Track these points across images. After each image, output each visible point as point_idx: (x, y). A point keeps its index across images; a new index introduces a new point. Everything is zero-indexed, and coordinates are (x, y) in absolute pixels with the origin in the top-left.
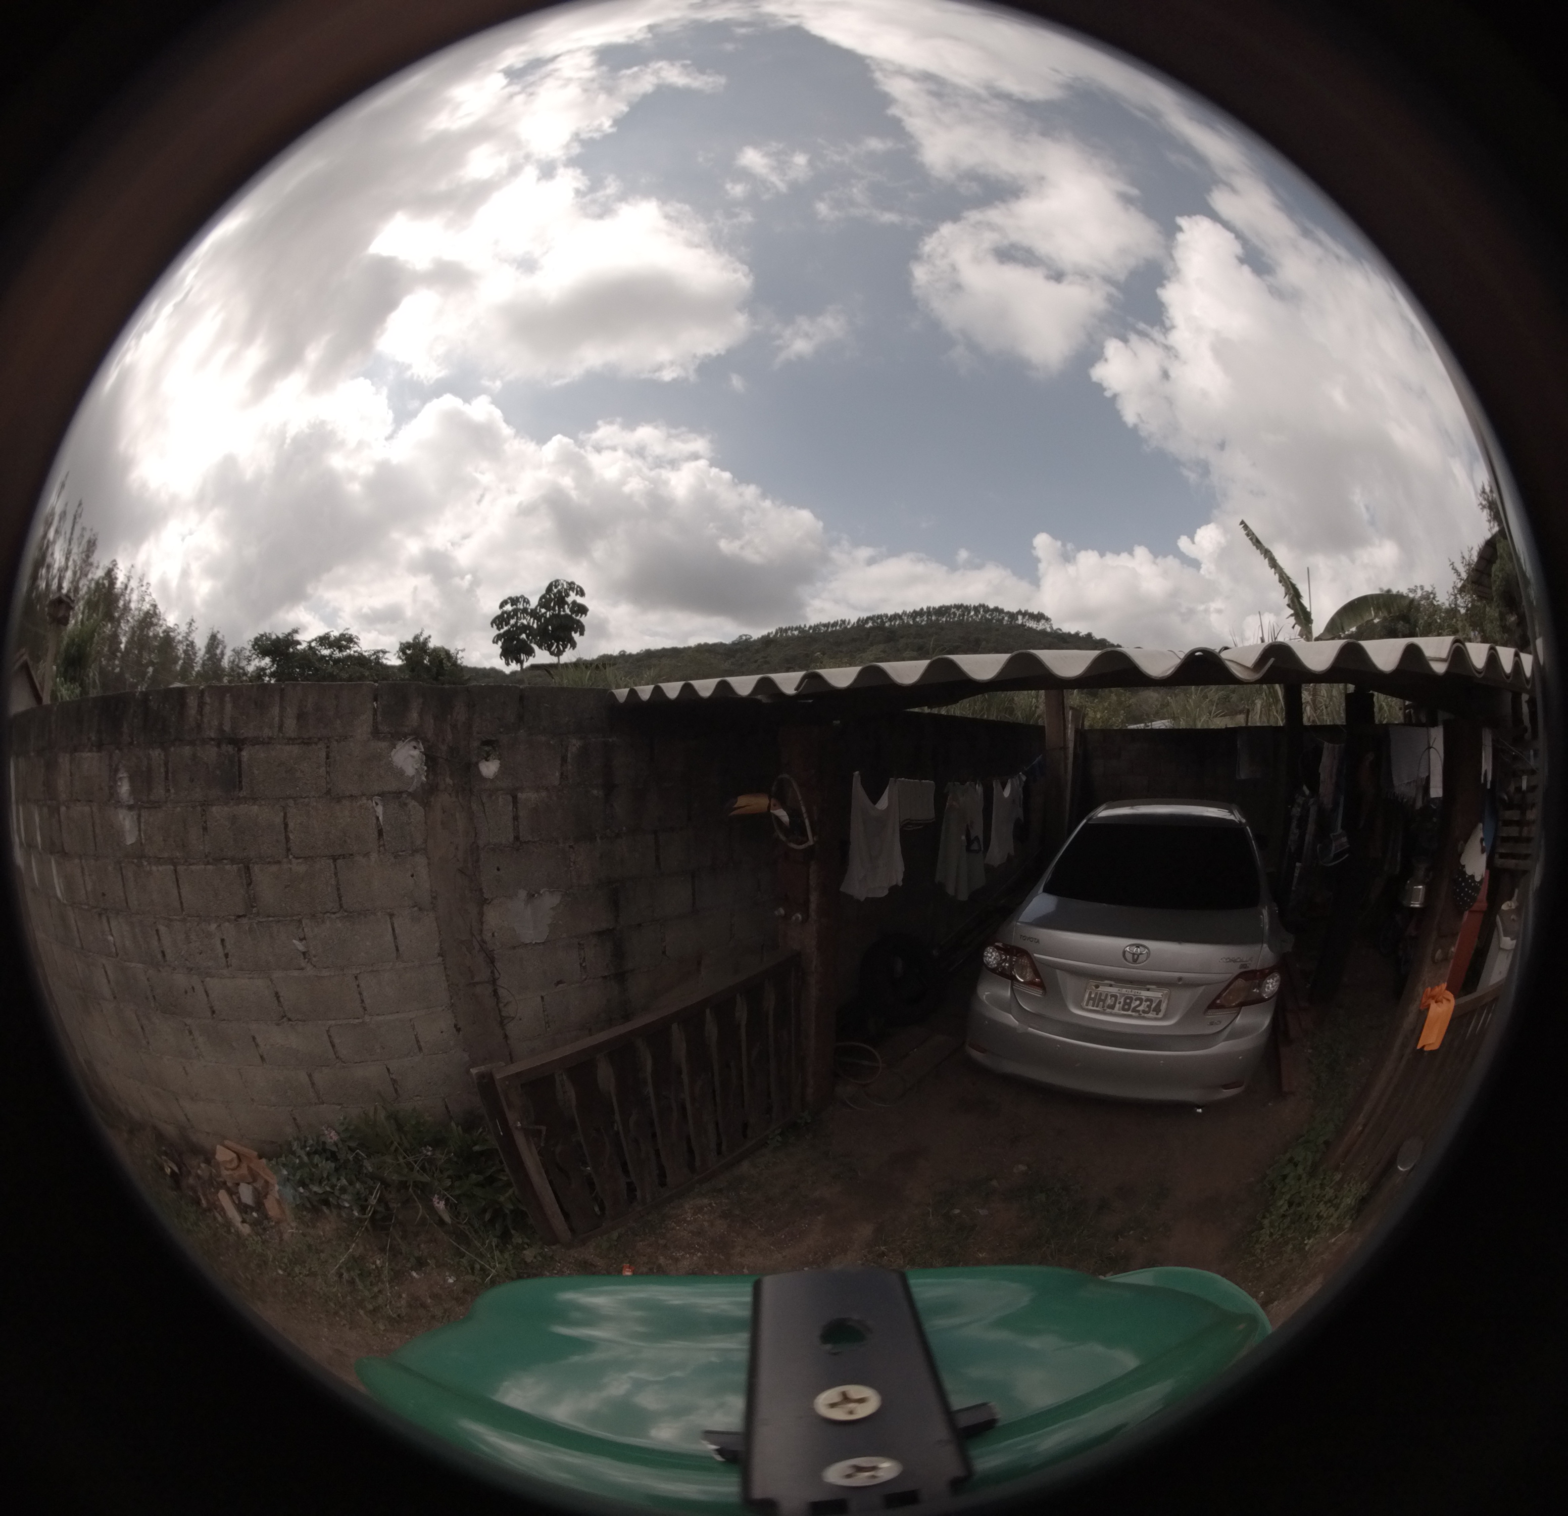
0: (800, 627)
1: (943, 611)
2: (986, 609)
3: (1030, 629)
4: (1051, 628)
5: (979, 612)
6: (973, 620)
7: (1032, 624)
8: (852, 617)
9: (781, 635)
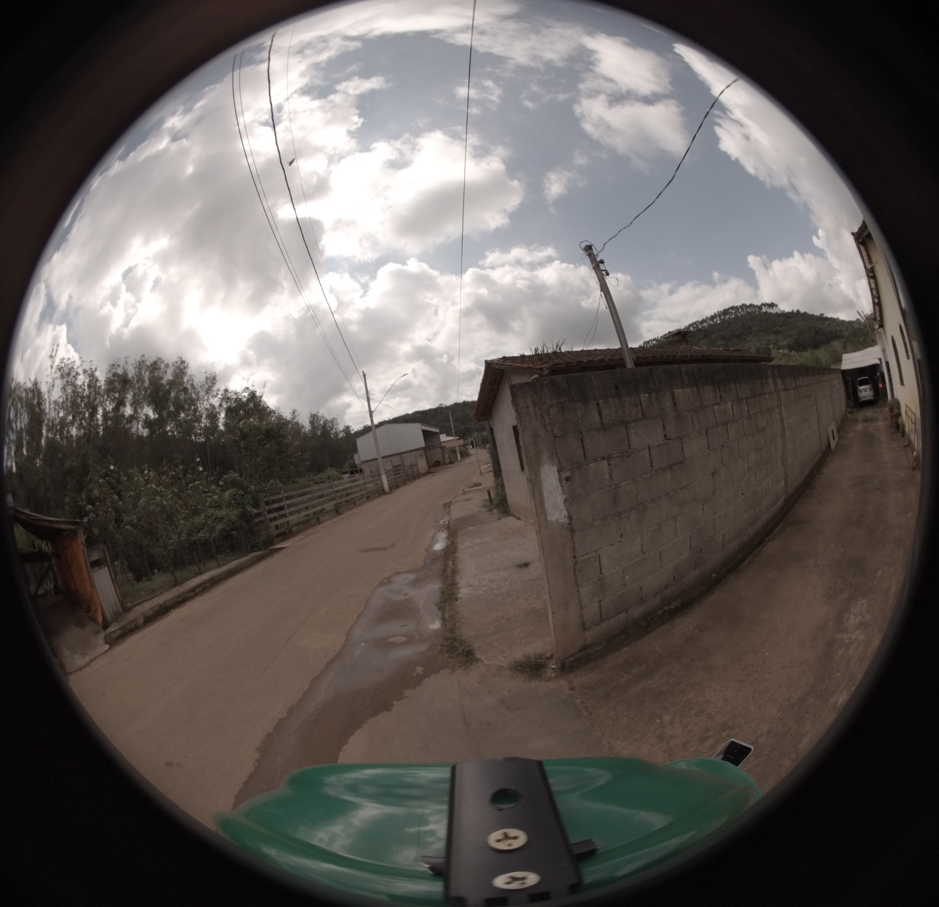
1: (726, 312)
2: (746, 306)
3: (770, 313)
4: (780, 310)
5: (743, 309)
6: (742, 314)
7: (770, 311)
9: (647, 346)
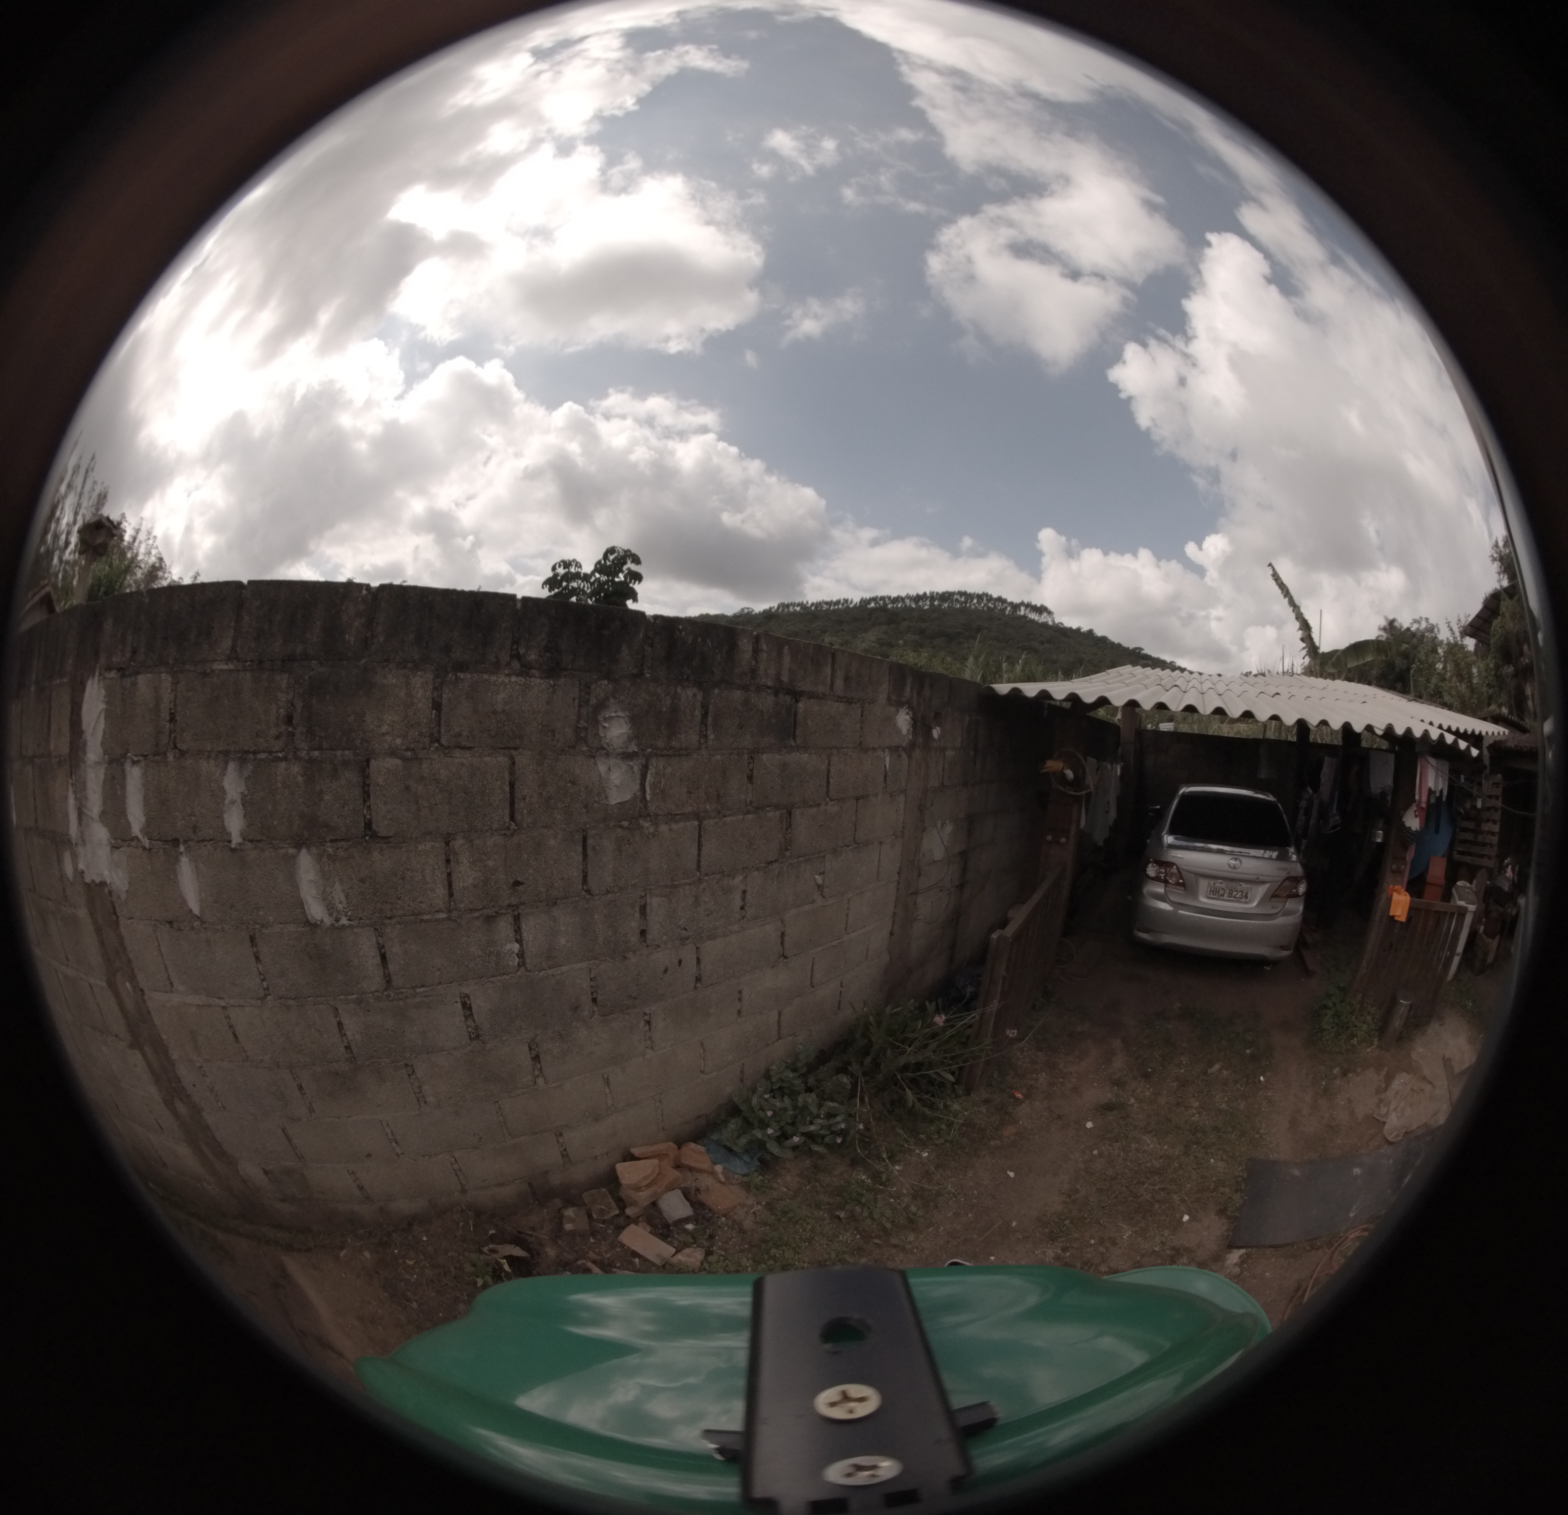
0: (802, 603)
1: (946, 597)
2: (990, 598)
3: (1032, 621)
4: (1053, 621)
5: (982, 600)
6: (976, 607)
7: (1033, 616)
8: (855, 597)
9: (783, 610)
